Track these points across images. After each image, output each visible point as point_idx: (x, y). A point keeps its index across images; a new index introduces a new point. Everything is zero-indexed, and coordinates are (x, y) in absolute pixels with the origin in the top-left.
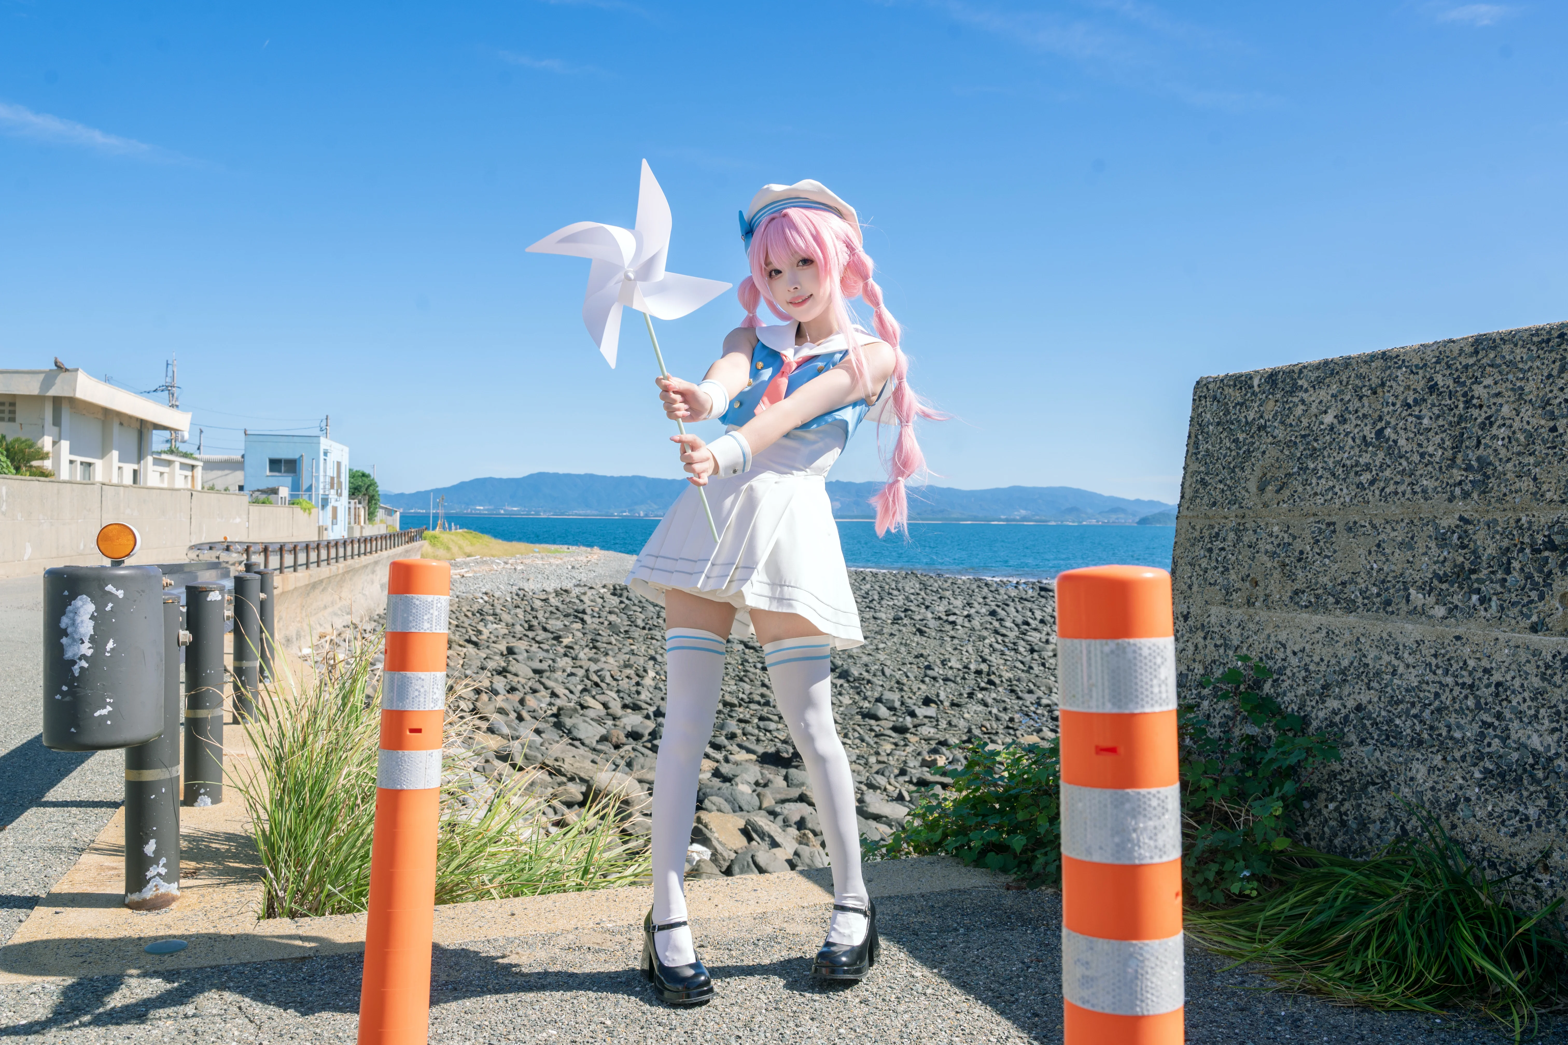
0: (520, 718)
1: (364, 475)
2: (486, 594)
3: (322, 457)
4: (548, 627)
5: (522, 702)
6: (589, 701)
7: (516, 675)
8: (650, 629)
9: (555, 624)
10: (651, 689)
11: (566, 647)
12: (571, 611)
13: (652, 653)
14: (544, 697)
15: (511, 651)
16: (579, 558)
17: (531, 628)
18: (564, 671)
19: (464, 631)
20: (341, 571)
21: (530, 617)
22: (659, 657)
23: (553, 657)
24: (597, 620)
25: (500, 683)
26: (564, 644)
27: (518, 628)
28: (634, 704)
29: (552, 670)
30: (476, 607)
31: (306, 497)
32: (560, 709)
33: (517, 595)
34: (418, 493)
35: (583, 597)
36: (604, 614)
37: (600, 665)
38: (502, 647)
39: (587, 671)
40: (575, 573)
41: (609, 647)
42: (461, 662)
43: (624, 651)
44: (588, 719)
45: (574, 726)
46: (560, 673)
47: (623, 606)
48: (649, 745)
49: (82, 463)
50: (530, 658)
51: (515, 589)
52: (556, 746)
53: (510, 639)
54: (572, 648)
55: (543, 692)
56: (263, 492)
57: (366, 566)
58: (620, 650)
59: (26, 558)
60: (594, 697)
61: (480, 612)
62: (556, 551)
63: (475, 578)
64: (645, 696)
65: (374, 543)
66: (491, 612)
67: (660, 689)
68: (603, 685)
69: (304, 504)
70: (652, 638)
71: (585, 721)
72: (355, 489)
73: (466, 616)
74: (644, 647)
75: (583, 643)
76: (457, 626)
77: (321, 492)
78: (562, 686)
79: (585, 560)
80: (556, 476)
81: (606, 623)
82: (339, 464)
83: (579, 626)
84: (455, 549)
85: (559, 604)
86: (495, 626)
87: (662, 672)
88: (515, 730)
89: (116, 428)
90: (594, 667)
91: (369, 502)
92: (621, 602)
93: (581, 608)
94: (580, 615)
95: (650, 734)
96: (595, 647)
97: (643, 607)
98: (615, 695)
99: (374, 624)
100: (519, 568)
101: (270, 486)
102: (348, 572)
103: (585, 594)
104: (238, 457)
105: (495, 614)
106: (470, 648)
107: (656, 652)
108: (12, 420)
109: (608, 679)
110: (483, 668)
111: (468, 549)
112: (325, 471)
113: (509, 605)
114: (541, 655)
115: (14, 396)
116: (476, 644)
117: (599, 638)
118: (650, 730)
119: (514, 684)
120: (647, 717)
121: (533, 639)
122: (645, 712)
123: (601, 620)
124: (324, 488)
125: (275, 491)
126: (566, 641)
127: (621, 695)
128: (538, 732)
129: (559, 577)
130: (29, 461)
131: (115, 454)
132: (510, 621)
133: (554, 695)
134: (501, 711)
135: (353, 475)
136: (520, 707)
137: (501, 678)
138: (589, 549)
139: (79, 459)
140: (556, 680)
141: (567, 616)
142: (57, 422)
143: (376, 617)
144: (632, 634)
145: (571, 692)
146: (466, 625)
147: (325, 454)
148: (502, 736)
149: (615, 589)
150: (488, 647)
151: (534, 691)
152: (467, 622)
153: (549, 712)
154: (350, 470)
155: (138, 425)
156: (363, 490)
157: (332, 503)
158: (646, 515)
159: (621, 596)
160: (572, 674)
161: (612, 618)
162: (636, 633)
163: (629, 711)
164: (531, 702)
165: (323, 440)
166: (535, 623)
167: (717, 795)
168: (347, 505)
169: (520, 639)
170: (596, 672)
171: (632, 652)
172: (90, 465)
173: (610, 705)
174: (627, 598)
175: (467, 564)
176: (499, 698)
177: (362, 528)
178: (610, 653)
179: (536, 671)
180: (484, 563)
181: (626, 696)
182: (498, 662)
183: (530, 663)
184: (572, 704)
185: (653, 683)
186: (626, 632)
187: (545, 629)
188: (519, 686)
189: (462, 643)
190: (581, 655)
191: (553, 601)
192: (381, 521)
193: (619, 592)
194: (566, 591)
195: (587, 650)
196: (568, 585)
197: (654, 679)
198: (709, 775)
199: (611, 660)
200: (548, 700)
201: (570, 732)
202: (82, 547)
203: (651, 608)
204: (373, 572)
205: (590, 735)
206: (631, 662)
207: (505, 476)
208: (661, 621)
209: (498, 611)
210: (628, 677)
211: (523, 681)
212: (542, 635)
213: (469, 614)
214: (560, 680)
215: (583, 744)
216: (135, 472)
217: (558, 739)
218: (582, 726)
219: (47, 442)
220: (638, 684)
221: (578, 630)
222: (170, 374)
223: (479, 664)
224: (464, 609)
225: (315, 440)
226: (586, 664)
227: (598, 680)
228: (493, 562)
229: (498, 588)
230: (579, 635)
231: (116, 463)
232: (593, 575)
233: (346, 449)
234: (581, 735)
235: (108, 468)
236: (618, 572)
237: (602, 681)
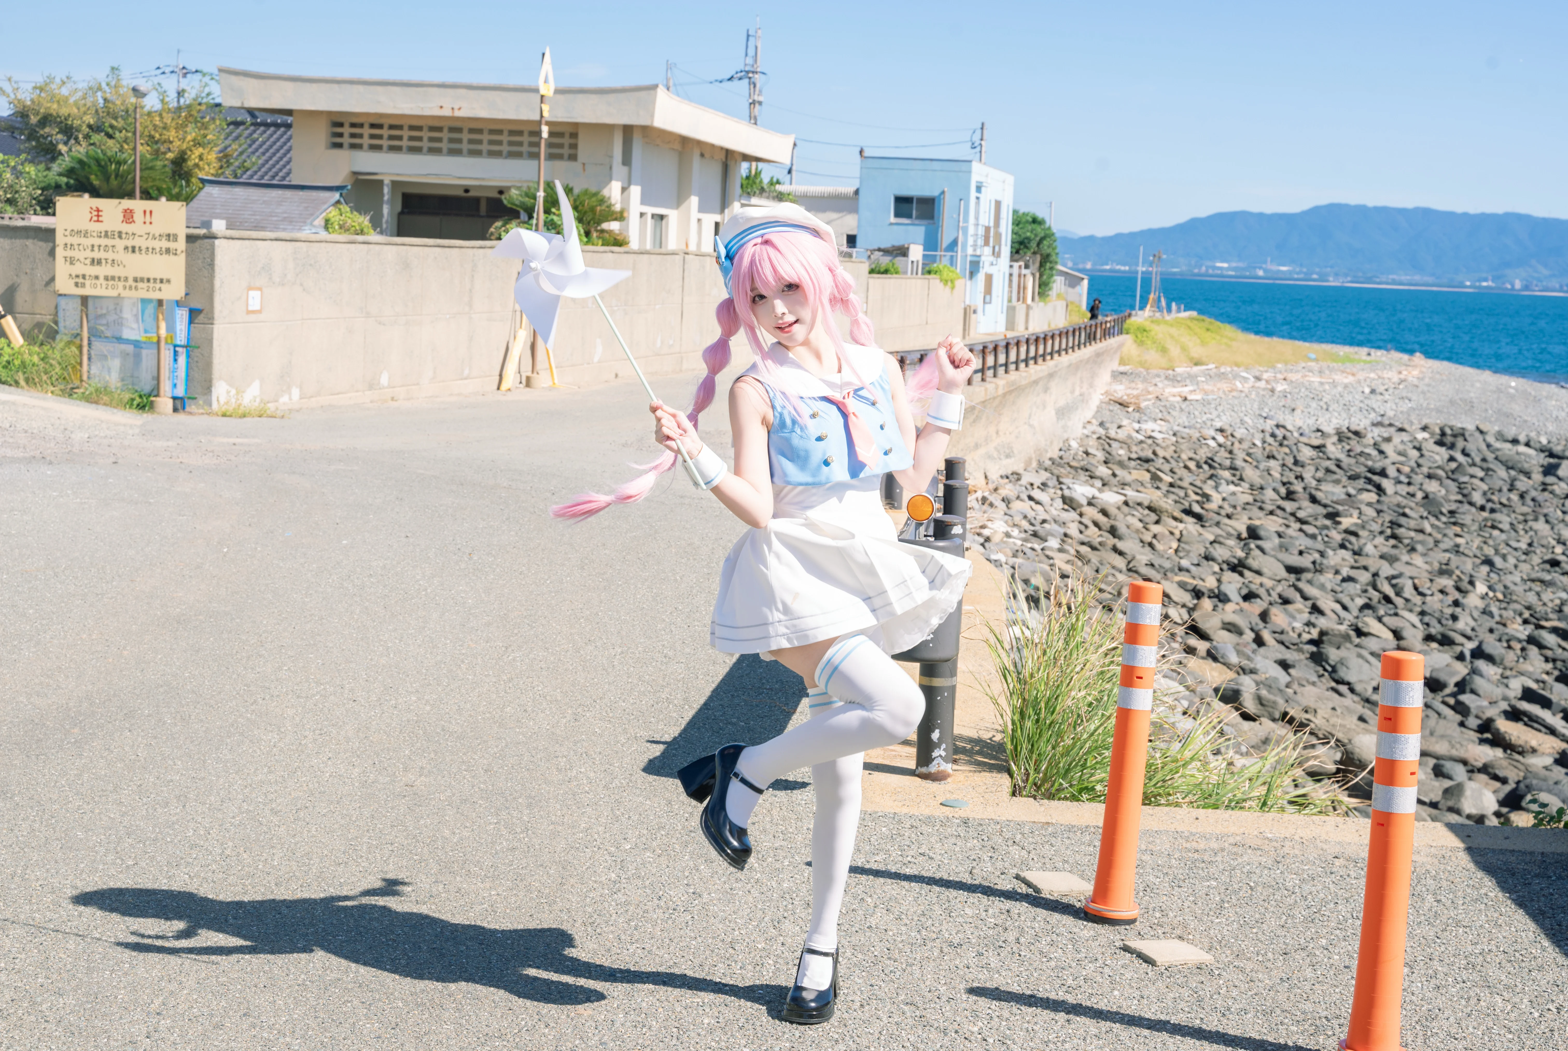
0: (1259, 641)
1: (1035, 221)
2: (1221, 430)
3: (973, 194)
4: (1319, 495)
5: (1264, 616)
6: (1371, 624)
7: (1258, 573)
8: (1493, 511)
9: (1332, 492)
10: (1476, 614)
11: (1347, 531)
12: (1361, 470)
13: (1489, 551)
14: (1300, 611)
15: (1253, 533)
16: (1387, 374)
17: (1290, 496)
18: (1337, 572)
19: (1182, 493)
20: (1001, 391)
21: (1291, 477)
22: (1498, 561)
23: (1321, 547)
24: (1403, 489)
25: (1232, 584)
26: (1343, 527)
27: (1269, 494)
28: (1444, 636)
29: (1318, 569)
30: (1203, 454)
31: (945, 261)
32: (1322, 633)
33: (1273, 435)
34: (1119, 236)
35: (1385, 447)
36: (1418, 479)
37: (1399, 567)
38: (1240, 525)
39: (1375, 575)
40: (1375, 402)
41: (1420, 537)
42: (1175, 545)
43: (1443, 546)
44: (1365, 653)
45: (1342, 662)
46: (1330, 576)
47: (1453, 465)
48: (1452, 701)
49: (653, 216)
50: (1283, 547)
51: (1269, 425)
52: (1309, 688)
53: (1256, 512)
54: (1355, 534)
55: (1299, 604)
56: (886, 252)
57: (1036, 382)
58: (1437, 542)
59: (596, 360)
60: (1380, 619)
61: (1210, 462)
62: (1348, 359)
63: (1205, 403)
64: (1464, 623)
65: (1050, 342)
66: (1228, 463)
67: (1491, 615)
68: (1399, 601)
69: (946, 274)
70: (1493, 527)
71: (1360, 656)
72: (1021, 243)
73: (1186, 467)
74: (1477, 542)
75: (1376, 527)
76: (1171, 485)
77: (970, 251)
78: (1330, 596)
79: (1396, 379)
80: (1362, 211)
81: (1420, 495)
82: (998, 204)
83: (1372, 497)
84: (1175, 351)
85: (1342, 456)
86: (1232, 488)
87: (1499, 587)
88: (1249, 659)
89: (696, 161)
90: (1386, 570)
91: (1042, 265)
92: (1452, 459)
93: (1378, 466)
94: (1376, 478)
95: (1457, 684)
96: (1394, 536)
97: (1488, 470)
98: (1415, 619)
99: (1044, 476)
100: (1280, 387)
101: (897, 243)
102: (1010, 392)
103: (1388, 440)
104: (848, 189)
105: (1233, 468)
106: (1190, 525)
107: (1497, 552)
108: (573, 158)
109: (1409, 592)
110: (1208, 558)
111: (1197, 351)
112: (977, 218)
113: (1258, 452)
114: (1304, 542)
115: (576, 125)
116: (1199, 518)
117: (1403, 520)
118: (1458, 678)
119: (1254, 587)
120: (1460, 657)
121: (1293, 514)
122: (1458, 649)
123: (1411, 489)
124: (975, 246)
125: (902, 252)
126: (1347, 522)
127: (1427, 619)
128: (1285, 665)
129: (1347, 407)
130: (599, 223)
131: (694, 201)
132: (1258, 481)
133: (1316, 609)
134: (1231, 628)
135: (1019, 220)
136: (1261, 625)
137: (1236, 576)
138: (1405, 357)
139: (650, 210)
140: (1322, 587)
141: (1353, 478)
142: (627, 161)
143: (1048, 463)
144: (1460, 518)
145: (1345, 608)
146: (1185, 484)
147: (979, 189)
148: (1228, 665)
149: (1443, 434)
150: (1218, 524)
151: (1286, 601)
152: (1188, 478)
153: (1306, 637)
154: (1015, 212)
155: (722, 156)
156: (1033, 245)
157: (986, 268)
158: (1526, 287)
159: (1452, 446)
160: (1349, 579)
161: (1432, 487)
162: (1469, 515)
163: (1434, 645)
164: (1279, 617)
165: (976, 166)
166: (1298, 487)
167: (1549, 791)
168: (1007, 271)
169: (1271, 513)
170: (1389, 579)
171: (1456, 550)
172: (662, 217)
173: (1405, 634)
174: (1465, 453)
175: (1192, 378)
176: (1230, 607)
177: (1028, 307)
178: (1419, 547)
179: (1290, 569)
180: (1222, 376)
181: (1434, 622)
182: (1232, 550)
183: (1285, 556)
184: (1343, 628)
185: (1481, 604)
186: (1452, 513)
187: (1314, 500)
188: (1262, 592)
189: (1177, 514)
190: (1369, 548)
191: (1334, 450)
192: (1059, 296)
193: (1449, 440)
194: (1357, 433)
195: (1380, 540)
196: (1360, 422)
197: (1484, 597)
198: (1549, 761)
199: (1418, 560)
200: (1306, 616)
201: (1334, 670)
202: (659, 344)
203: (1502, 473)
204: (1046, 390)
205: (1365, 677)
206: (1453, 565)
207: (1268, 210)
208: (1514, 497)
209: (1239, 463)
210: (1442, 592)
211: (1269, 583)
212: (1307, 509)
213: (1192, 465)
214: (1329, 586)
215: (1352, 690)
216: (717, 225)
217: (1314, 678)
218: (1354, 662)
219: (613, 191)
220: (1456, 603)
221: (1369, 504)
222: (751, 52)
223: (1202, 551)
224: (1184, 456)
225: (964, 166)
226: (1374, 564)
227: (1390, 592)
228: (1236, 376)
229: (1242, 422)
230: (1371, 512)
231: (695, 214)
232: (1405, 406)
233: (1010, 179)
234: (1350, 676)
235: (685, 222)
236: (1452, 402)
237: (1398, 594)
